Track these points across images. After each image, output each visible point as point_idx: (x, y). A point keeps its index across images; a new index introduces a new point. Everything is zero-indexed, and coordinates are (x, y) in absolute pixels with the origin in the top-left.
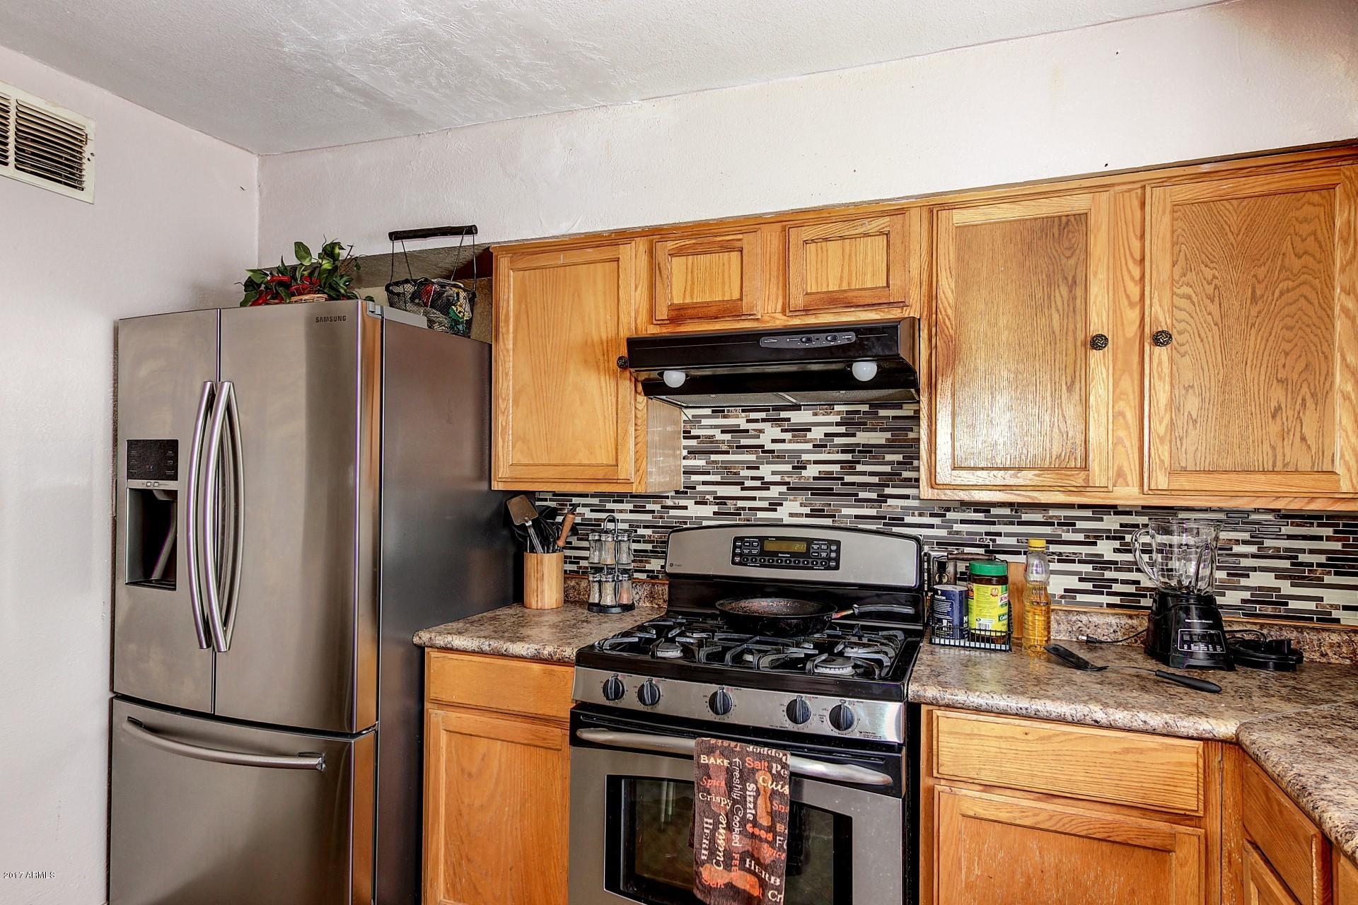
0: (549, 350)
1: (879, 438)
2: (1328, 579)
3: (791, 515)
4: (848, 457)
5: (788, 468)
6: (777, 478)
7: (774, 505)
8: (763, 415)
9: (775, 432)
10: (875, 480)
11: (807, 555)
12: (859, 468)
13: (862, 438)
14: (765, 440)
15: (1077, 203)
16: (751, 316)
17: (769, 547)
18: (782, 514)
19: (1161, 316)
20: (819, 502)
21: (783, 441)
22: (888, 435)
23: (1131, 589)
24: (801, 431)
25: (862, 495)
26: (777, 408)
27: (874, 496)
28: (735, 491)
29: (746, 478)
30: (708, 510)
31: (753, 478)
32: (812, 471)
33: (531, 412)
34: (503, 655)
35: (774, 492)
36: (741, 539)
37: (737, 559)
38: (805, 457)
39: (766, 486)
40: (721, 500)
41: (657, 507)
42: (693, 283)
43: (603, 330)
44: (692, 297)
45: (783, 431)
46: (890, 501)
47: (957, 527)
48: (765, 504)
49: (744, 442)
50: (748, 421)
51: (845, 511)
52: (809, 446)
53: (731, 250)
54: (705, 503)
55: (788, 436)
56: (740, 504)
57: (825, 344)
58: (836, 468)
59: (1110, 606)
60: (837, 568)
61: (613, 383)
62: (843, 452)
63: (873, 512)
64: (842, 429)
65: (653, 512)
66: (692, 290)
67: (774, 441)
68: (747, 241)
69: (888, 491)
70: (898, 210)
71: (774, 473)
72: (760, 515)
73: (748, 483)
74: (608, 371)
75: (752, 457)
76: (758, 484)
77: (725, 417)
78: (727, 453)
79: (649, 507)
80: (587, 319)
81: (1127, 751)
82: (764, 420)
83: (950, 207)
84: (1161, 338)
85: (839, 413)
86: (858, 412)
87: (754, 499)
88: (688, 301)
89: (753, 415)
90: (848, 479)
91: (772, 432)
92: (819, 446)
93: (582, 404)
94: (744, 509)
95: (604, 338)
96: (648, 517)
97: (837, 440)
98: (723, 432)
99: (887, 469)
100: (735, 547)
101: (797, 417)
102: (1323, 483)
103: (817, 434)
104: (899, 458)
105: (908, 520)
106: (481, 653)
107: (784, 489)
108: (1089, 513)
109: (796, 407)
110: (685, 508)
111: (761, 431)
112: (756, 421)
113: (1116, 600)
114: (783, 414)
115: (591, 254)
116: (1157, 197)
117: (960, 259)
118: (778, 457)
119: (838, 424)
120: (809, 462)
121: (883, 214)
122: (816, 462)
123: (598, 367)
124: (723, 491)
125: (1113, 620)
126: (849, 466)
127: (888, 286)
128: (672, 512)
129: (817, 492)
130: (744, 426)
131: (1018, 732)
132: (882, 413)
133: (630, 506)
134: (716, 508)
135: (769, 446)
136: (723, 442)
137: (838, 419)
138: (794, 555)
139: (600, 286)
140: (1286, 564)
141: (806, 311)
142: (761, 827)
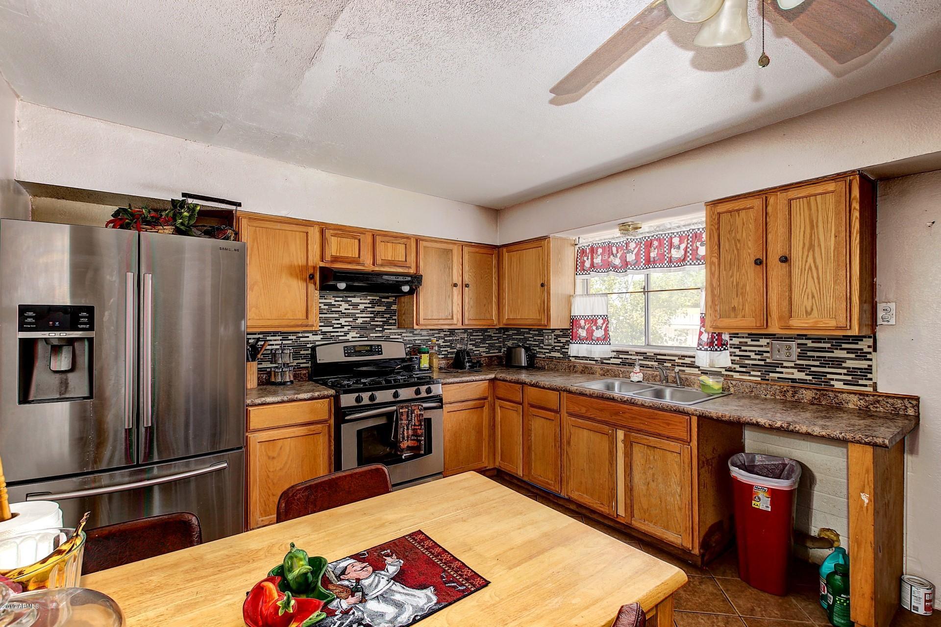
0: (271, 267)
1: (383, 309)
2: (481, 345)
3: (352, 337)
4: (372, 315)
5: (351, 320)
6: (347, 324)
7: (346, 334)
8: (341, 299)
9: (347, 306)
10: (381, 323)
11: (371, 351)
12: (376, 319)
13: (377, 309)
14: (342, 309)
15: (450, 247)
16: (363, 265)
17: (357, 349)
18: (349, 337)
19: (467, 280)
20: (362, 332)
21: (349, 309)
22: (385, 308)
23: (446, 353)
24: (355, 305)
25: (377, 329)
26: (346, 297)
27: (381, 329)
28: (330, 329)
29: (335, 324)
30: (319, 337)
31: (337, 324)
32: (360, 321)
33: (261, 295)
34: (296, 400)
35: (346, 329)
36: (346, 347)
37: (346, 355)
38: (357, 315)
39: (343, 327)
40: (324, 333)
41: (294, 337)
42: (340, 248)
43: (300, 261)
44: (340, 253)
45: (349, 305)
46: (386, 331)
47: (405, 338)
48: (343, 334)
49: (333, 309)
50: (335, 301)
51: (371, 335)
52: (359, 311)
53: (356, 238)
54: (317, 335)
55: (351, 307)
56: (332, 334)
57: (402, 280)
58: (368, 319)
59: (442, 358)
60: (382, 354)
61: (305, 284)
62: (371, 313)
63: (380, 335)
64: (370, 305)
65: (292, 340)
66: (340, 250)
67: (345, 309)
68: (362, 237)
69: (385, 327)
70: (408, 238)
71: (345, 322)
72: (340, 338)
73: (335, 326)
74: (302, 279)
75: (337, 316)
76: (340, 326)
77: (325, 299)
78: (326, 314)
79: (290, 338)
80: (291, 255)
81: (478, 386)
82: (341, 301)
83: (423, 240)
84: (467, 286)
85: (369, 299)
86: (375, 299)
87: (338, 332)
88: (338, 255)
89: (337, 299)
90: (372, 323)
91: (345, 305)
92: (362, 311)
93: (289, 292)
94: (334, 336)
95: (300, 264)
96: (290, 342)
97: (369, 309)
98: (324, 305)
99: (385, 319)
100: (345, 350)
101: (355, 300)
102: (489, 322)
103: (362, 307)
104: (389, 316)
105: (391, 337)
106: (283, 402)
107: (350, 328)
108: (437, 332)
109: (354, 297)
110: (308, 337)
111: (341, 305)
112: (338, 301)
113: (443, 356)
114: (349, 299)
115: (294, 227)
116: (466, 249)
117: (424, 256)
118: (347, 315)
119: (369, 303)
120: (359, 317)
121: (404, 238)
122: (361, 317)
123: (297, 277)
124: (325, 329)
125: (444, 362)
126: (372, 319)
127: (406, 261)
128: (301, 339)
129: (362, 328)
130: (333, 303)
131: (458, 387)
132: (383, 300)
133: (280, 338)
134: (321, 336)
135: (344, 311)
136: (325, 309)
137: (369, 301)
138: (367, 351)
139: (298, 242)
140: (474, 342)
141: (382, 265)
142: (417, 426)
